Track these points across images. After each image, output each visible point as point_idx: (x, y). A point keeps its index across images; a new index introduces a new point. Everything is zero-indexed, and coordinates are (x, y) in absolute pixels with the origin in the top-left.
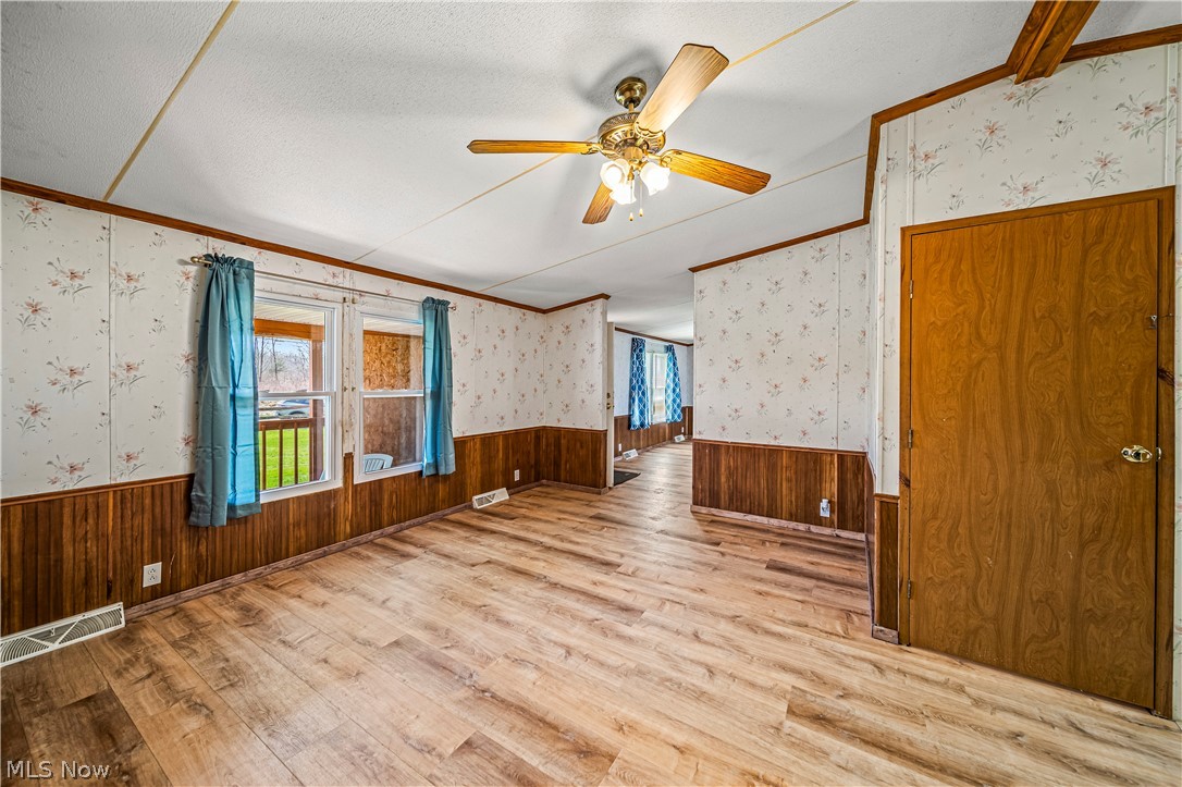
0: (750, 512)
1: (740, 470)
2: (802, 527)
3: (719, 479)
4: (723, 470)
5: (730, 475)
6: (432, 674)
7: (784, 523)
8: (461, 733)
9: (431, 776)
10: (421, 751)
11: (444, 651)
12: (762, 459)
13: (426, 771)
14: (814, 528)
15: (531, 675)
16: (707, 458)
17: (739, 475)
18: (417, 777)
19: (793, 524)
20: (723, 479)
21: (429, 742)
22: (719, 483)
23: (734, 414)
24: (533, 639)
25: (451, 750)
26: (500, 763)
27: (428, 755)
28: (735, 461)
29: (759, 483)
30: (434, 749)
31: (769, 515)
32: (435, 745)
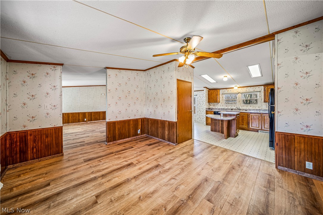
0: (124, 138)
1: (121, 128)
2: (135, 137)
3: (116, 132)
4: (117, 129)
5: (119, 130)
6: (181, 212)
7: (132, 138)
8: (206, 202)
9: (220, 208)
10: (214, 212)
11: (167, 210)
12: (127, 124)
13: (219, 210)
14: (137, 137)
15: (182, 187)
16: (112, 127)
17: (121, 129)
18: (222, 211)
19: (134, 137)
20: (117, 132)
21: (210, 210)
22: (116, 133)
23: (119, 113)
24: (166, 185)
25: (212, 204)
26: (213, 194)
27: (215, 210)
28: (120, 126)
29: (126, 130)
30: (212, 208)
31: (128, 138)
32: (211, 208)
